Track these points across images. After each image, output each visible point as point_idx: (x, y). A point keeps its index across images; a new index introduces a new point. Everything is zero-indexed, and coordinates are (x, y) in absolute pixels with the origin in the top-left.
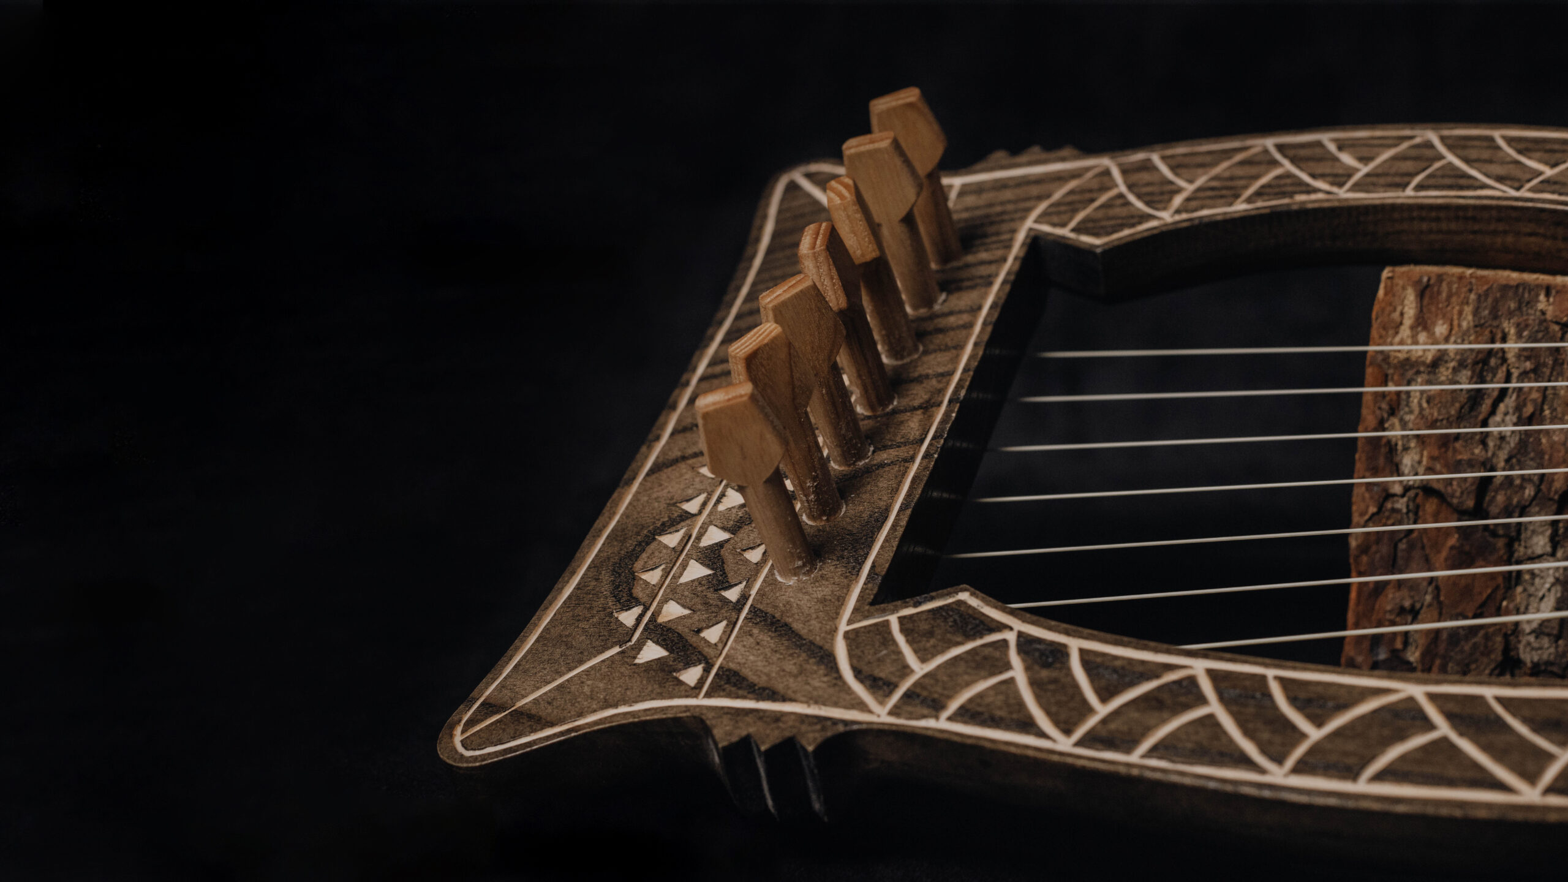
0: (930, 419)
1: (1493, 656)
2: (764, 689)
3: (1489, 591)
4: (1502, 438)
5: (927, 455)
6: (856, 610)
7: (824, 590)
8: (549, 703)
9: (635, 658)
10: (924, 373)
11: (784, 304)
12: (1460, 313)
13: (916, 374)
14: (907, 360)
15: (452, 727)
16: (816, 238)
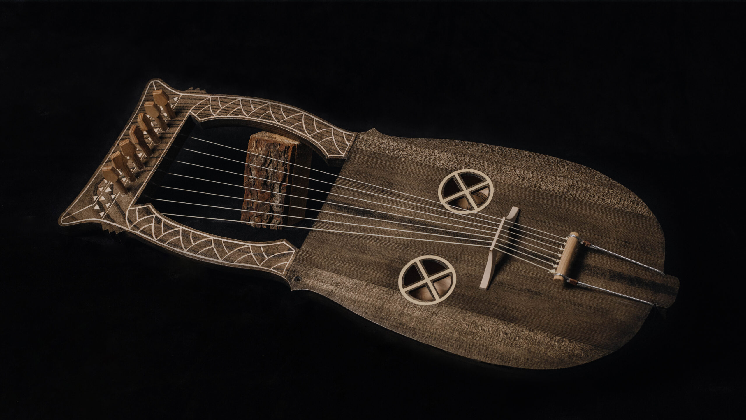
0: (157, 160)
1: (268, 210)
2: (113, 220)
3: (268, 198)
4: (270, 171)
5: (154, 171)
6: (132, 205)
7: (128, 199)
8: (78, 215)
9: (94, 208)
10: (159, 149)
11: (123, 146)
12: (263, 147)
13: (158, 148)
14: (157, 144)
15: (61, 217)
16: (132, 130)
